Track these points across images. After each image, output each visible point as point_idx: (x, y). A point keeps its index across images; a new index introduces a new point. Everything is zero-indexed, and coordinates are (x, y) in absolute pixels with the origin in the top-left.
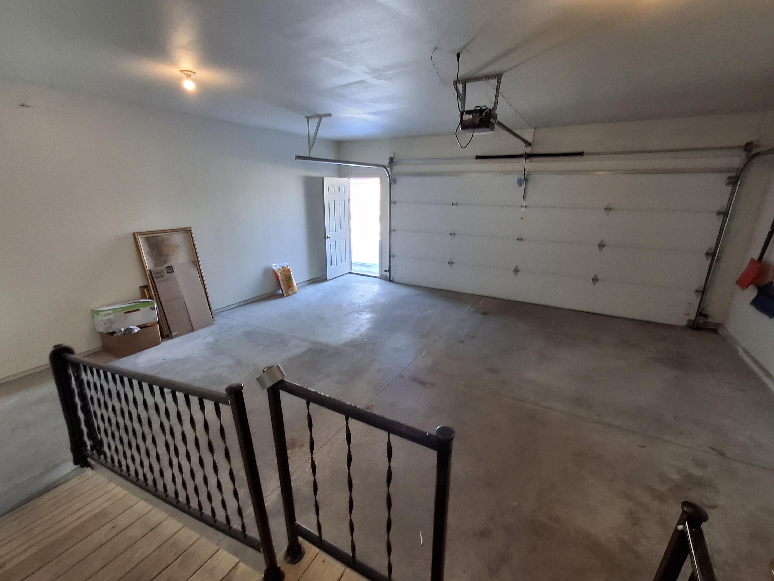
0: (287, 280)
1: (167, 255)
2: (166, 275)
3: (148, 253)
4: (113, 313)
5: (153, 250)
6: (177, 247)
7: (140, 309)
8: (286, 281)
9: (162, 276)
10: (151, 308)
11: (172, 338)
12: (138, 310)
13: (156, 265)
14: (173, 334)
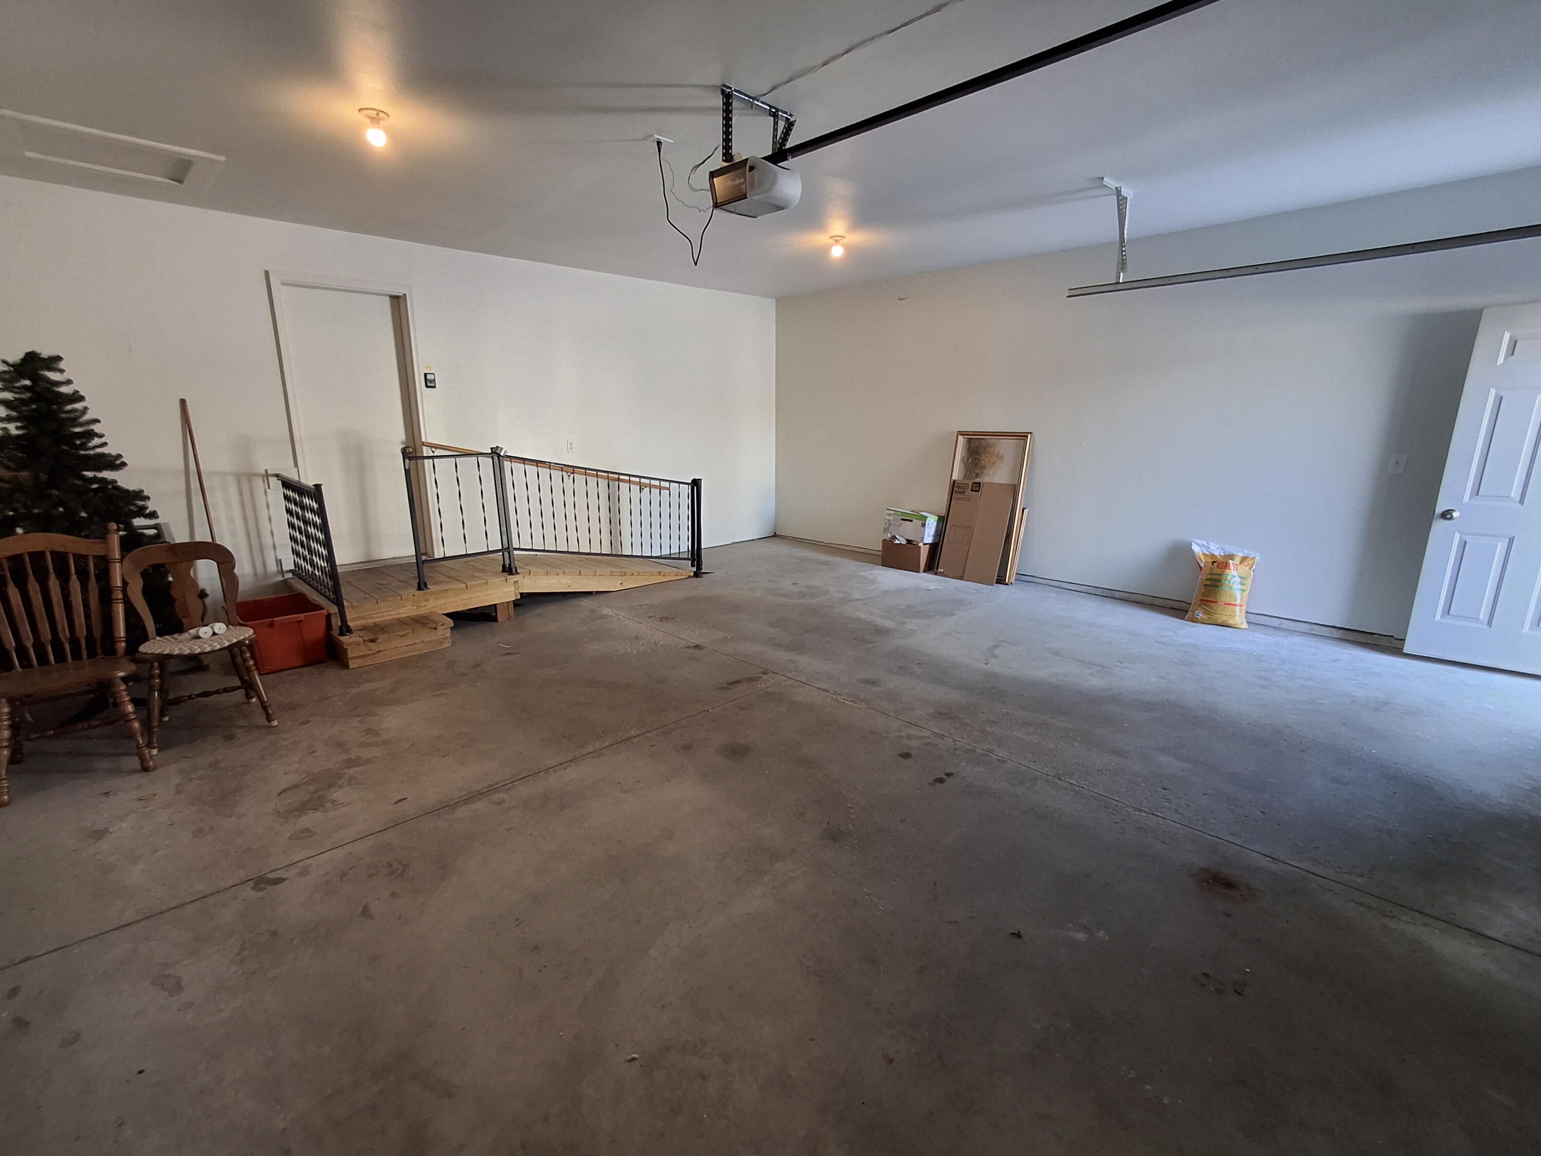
0: (1208, 583)
1: (984, 467)
2: (968, 492)
3: (962, 459)
4: (894, 514)
5: (970, 456)
6: (1001, 458)
7: (914, 520)
8: (1205, 585)
9: (963, 493)
10: (922, 523)
11: (936, 574)
12: (911, 521)
13: (965, 477)
14: (939, 570)
